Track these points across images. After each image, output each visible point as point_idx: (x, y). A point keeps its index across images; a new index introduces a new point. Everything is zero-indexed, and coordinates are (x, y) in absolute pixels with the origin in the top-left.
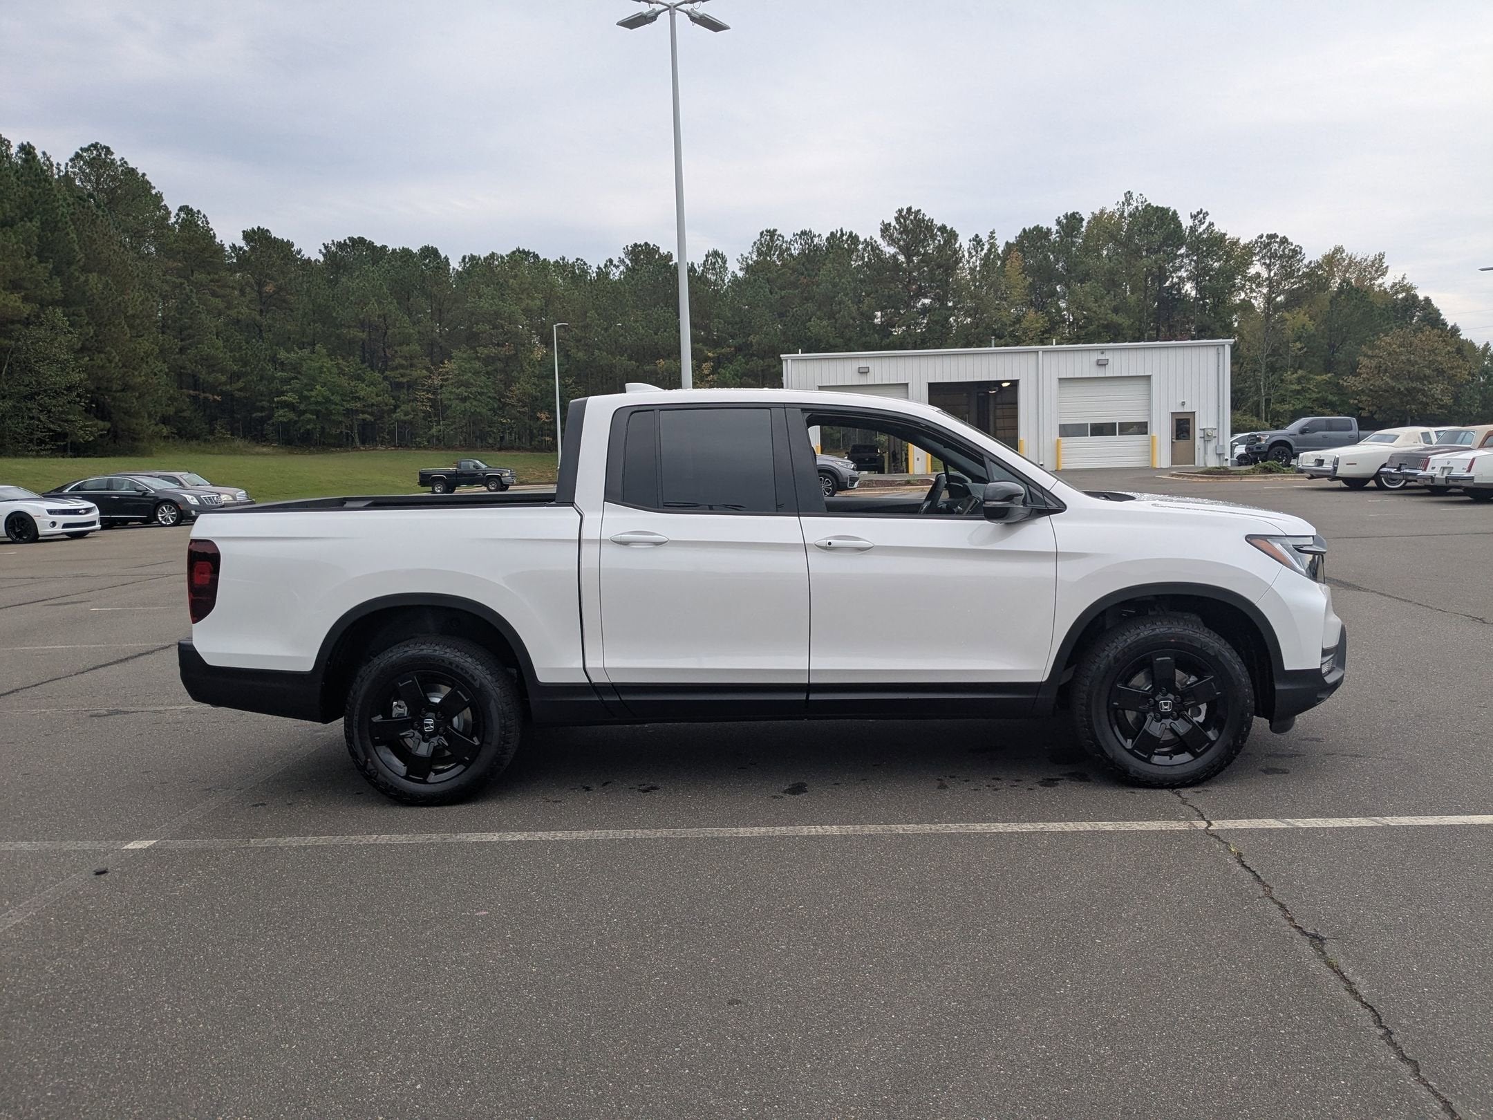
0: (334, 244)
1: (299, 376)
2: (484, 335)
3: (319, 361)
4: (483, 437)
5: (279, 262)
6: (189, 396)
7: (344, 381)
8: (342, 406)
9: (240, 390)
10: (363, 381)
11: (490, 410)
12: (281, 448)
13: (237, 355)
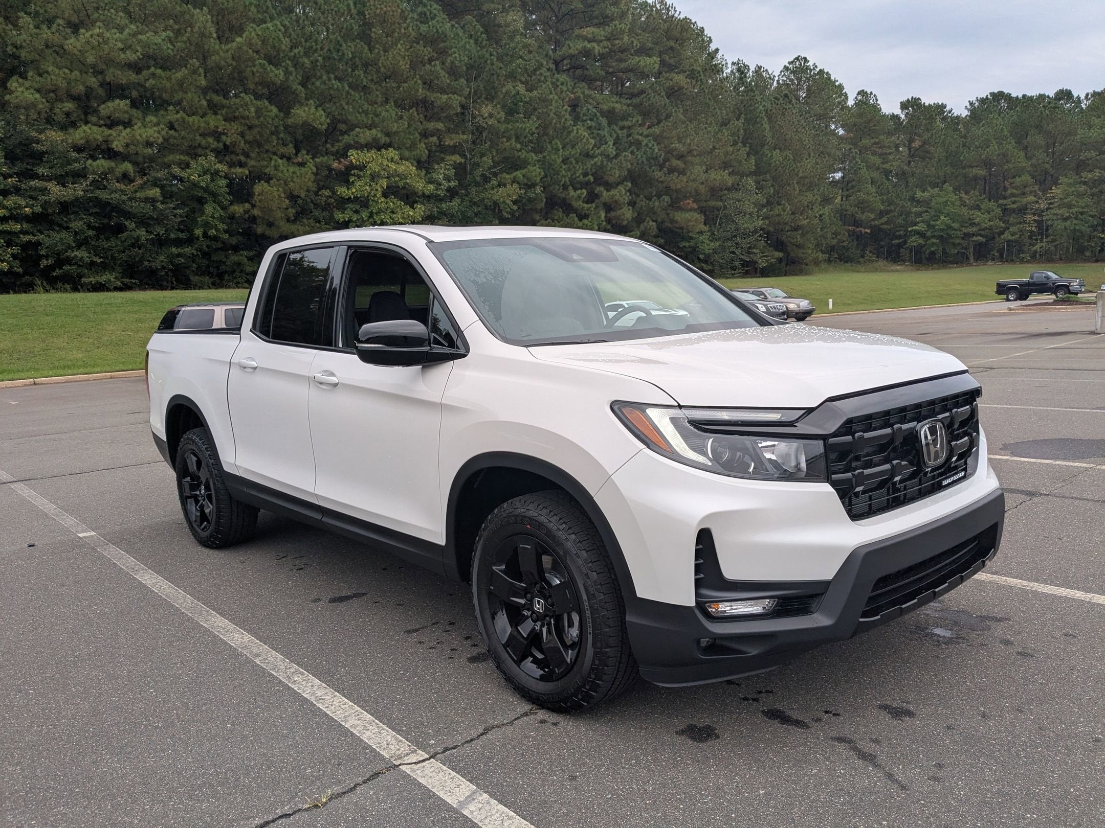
0: (977, 100)
1: (929, 210)
2: (1090, 161)
3: (947, 196)
4: (1081, 250)
5: (924, 122)
6: (849, 231)
7: (965, 211)
8: (961, 231)
9: (886, 223)
10: (980, 209)
11: (1089, 227)
12: (912, 266)
13: (885, 198)
